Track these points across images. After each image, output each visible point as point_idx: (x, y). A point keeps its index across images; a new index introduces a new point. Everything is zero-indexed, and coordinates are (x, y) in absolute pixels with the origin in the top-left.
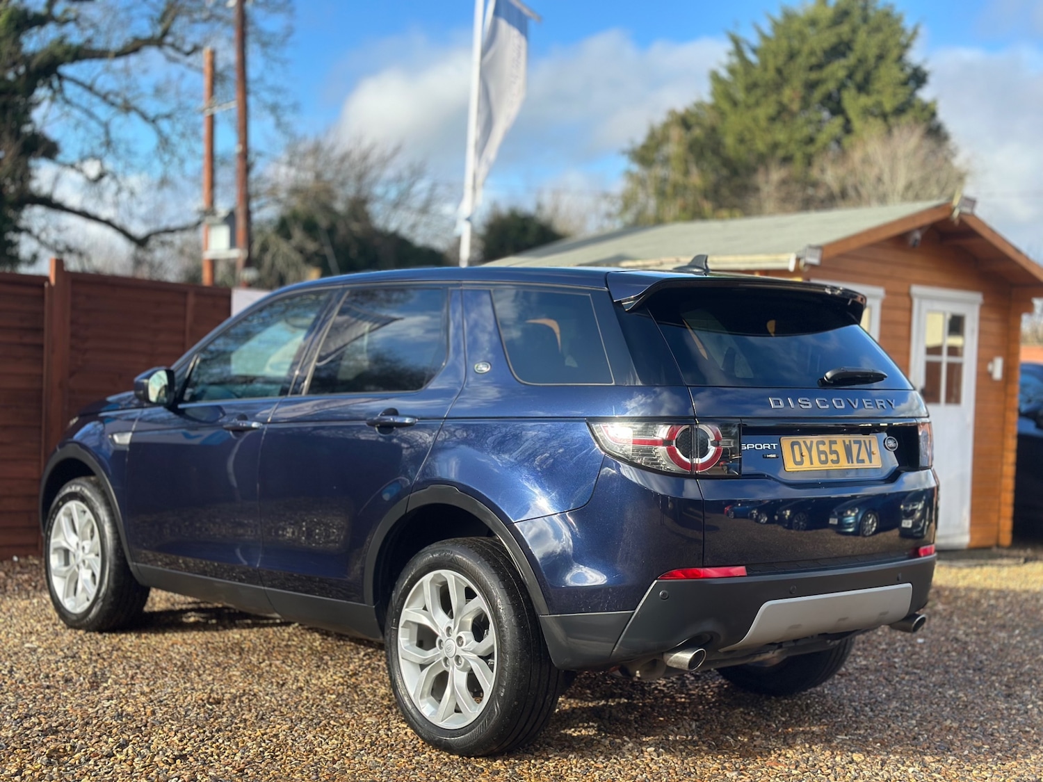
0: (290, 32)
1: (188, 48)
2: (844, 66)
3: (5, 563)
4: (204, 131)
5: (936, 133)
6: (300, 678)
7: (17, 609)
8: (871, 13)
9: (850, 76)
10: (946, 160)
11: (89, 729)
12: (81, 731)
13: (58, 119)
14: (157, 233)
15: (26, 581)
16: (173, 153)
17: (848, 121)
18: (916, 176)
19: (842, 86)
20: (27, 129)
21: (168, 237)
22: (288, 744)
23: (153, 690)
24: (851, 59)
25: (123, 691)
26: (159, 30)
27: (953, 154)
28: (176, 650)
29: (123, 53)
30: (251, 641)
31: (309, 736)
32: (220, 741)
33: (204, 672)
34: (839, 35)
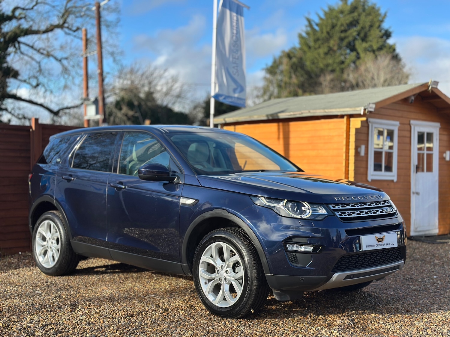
0: (118, 21)
1: (74, 29)
2: (356, 31)
3: (16, 255)
4: (83, 64)
5: (396, 58)
6: (165, 303)
7: (27, 276)
8: (366, 7)
9: (358, 35)
10: (401, 69)
11: (76, 330)
12: (73, 331)
13: (18, 61)
14: (63, 109)
15: (28, 263)
16: (69, 75)
17: (358, 53)
18: (388, 76)
19: (355, 39)
20: (5, 65)
21: (67, 111)
22: (169, 334)
23: (100, 311)
24: (358, 28)
25: (87, 312)
26: (61, 22)
27: (404, 67)
28: (105, 292)
29: (46, 31)
30: (137, 286)
31: (178, 330)
32: (138, 334)
33: (121, 302)
34: (353, 17)
